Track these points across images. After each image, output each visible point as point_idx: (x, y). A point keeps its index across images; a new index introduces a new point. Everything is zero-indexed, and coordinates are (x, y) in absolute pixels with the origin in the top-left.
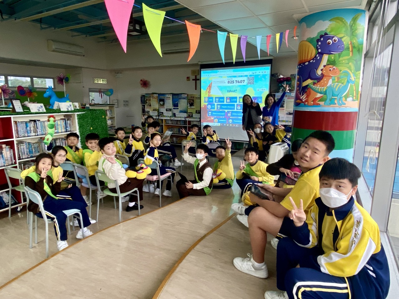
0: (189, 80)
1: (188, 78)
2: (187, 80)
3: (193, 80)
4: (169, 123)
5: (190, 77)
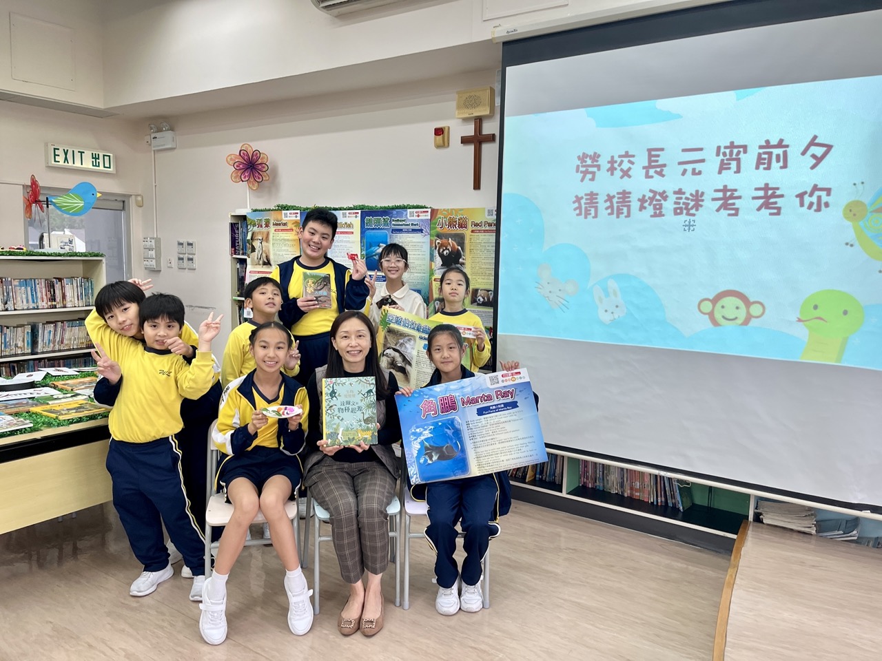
0: (444, 145)
1: (439, 132)
2: (438, 147)
3: (465, 141)
5: (449, 128)
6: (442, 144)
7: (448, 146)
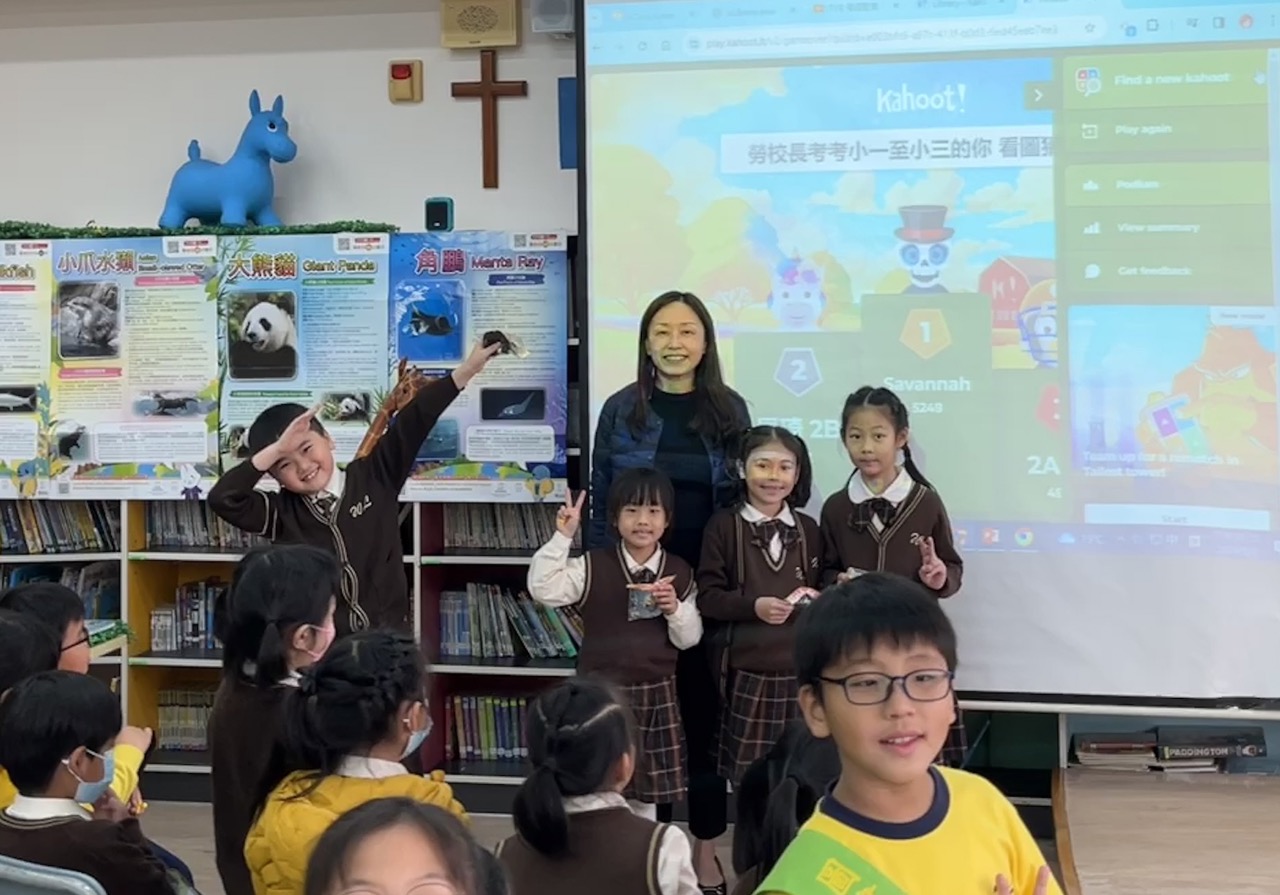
0: (414, 97)
1: (401, 71)
2: (398, 100)
3: (460, 91)
4: (189, 537)
5: (421, 63)
6: (408, 95)
7: (422, 99)
